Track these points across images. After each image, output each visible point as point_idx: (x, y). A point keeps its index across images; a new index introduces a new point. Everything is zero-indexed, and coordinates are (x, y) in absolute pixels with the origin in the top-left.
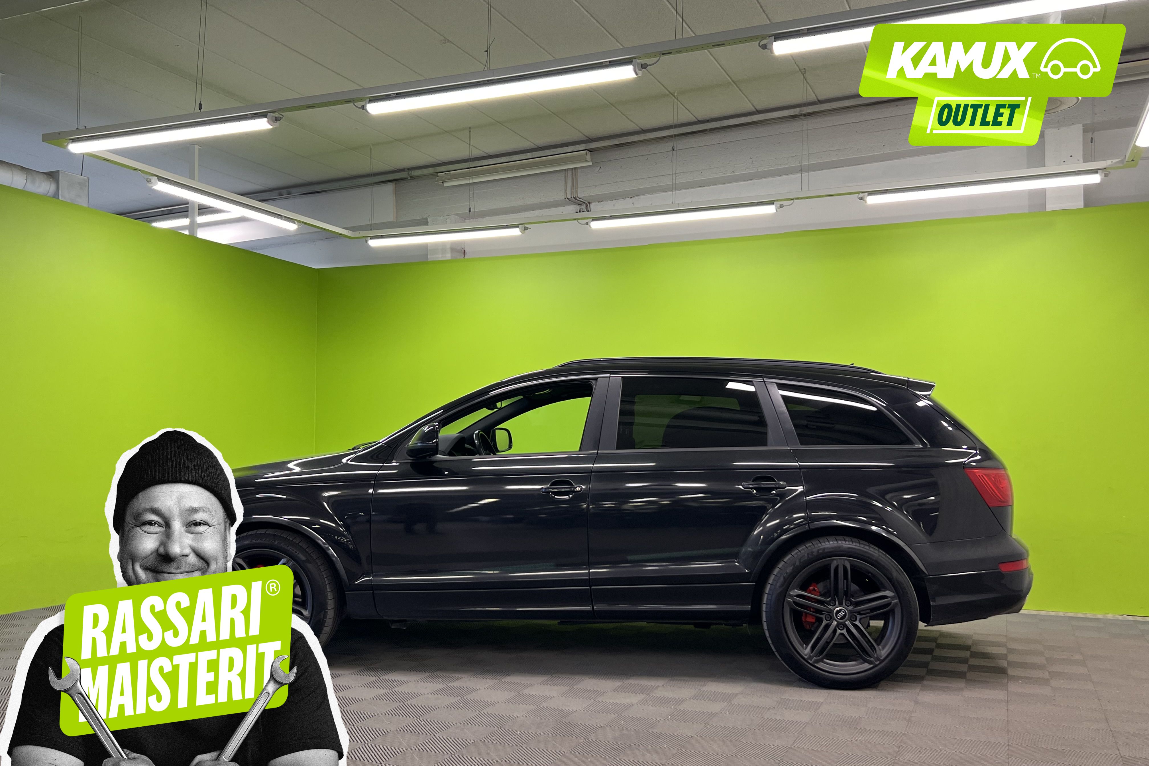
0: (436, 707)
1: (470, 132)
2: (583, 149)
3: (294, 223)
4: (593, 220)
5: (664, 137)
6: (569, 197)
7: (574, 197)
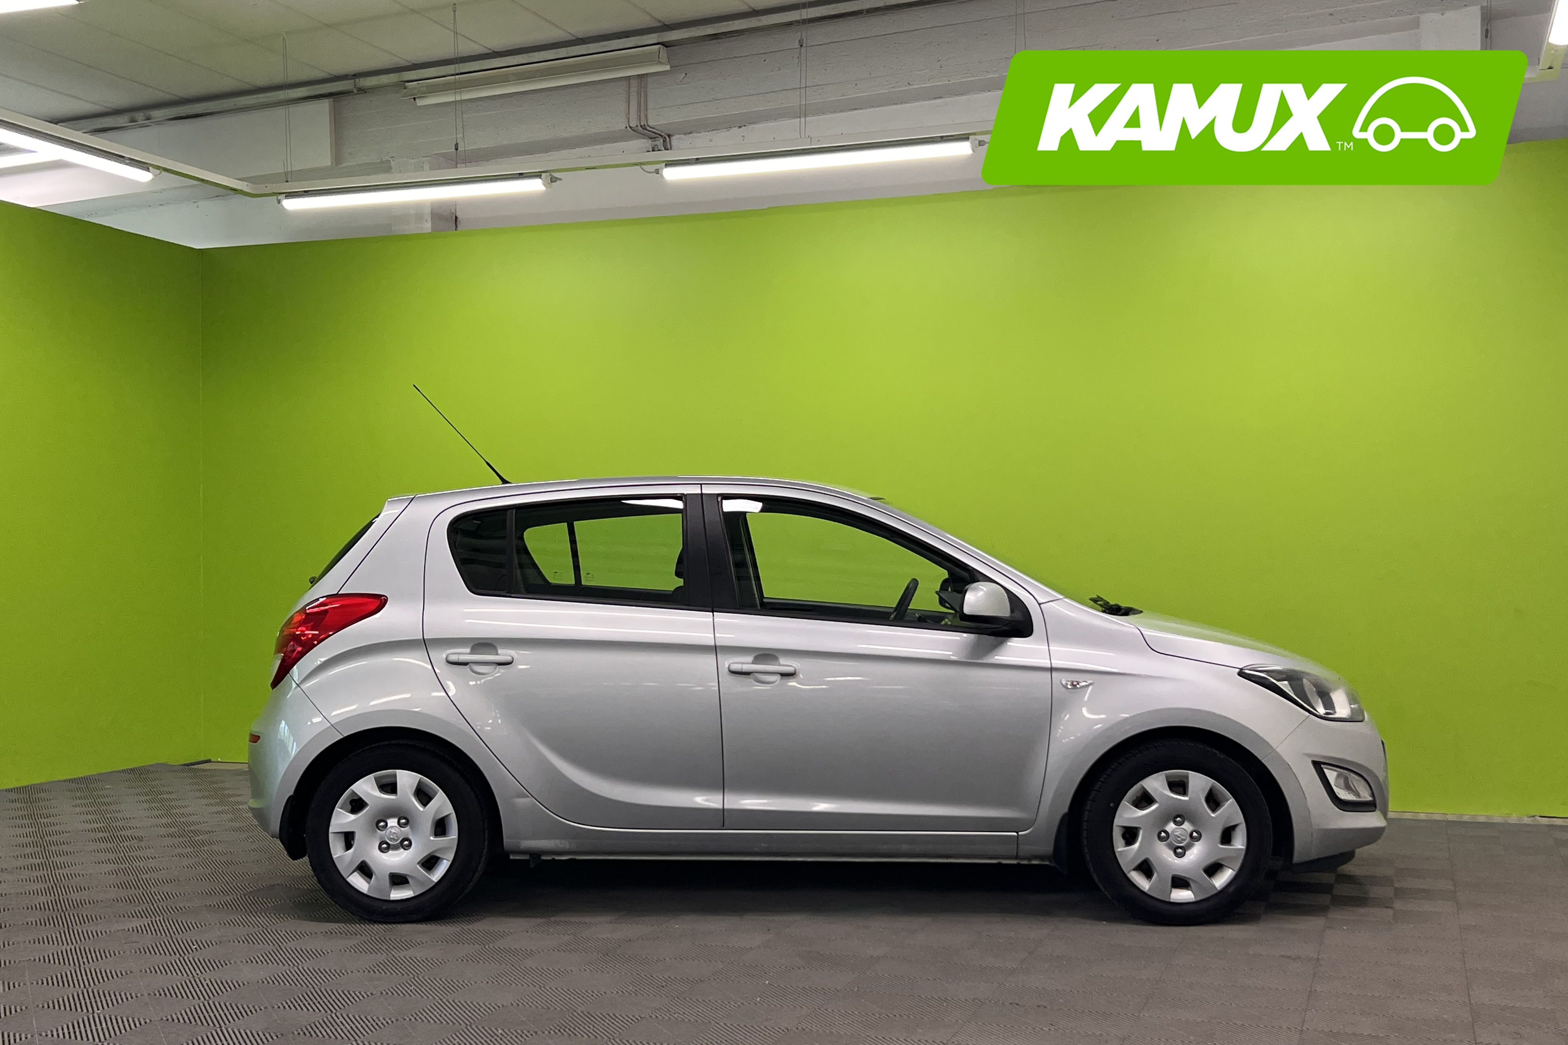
0: (369, 993)
1: (455, 11)
2: (653, 42)
3: (148, 170)
4: (666, 166)
5: (790, 24)
6: (633, 125)
7: (642, 124)
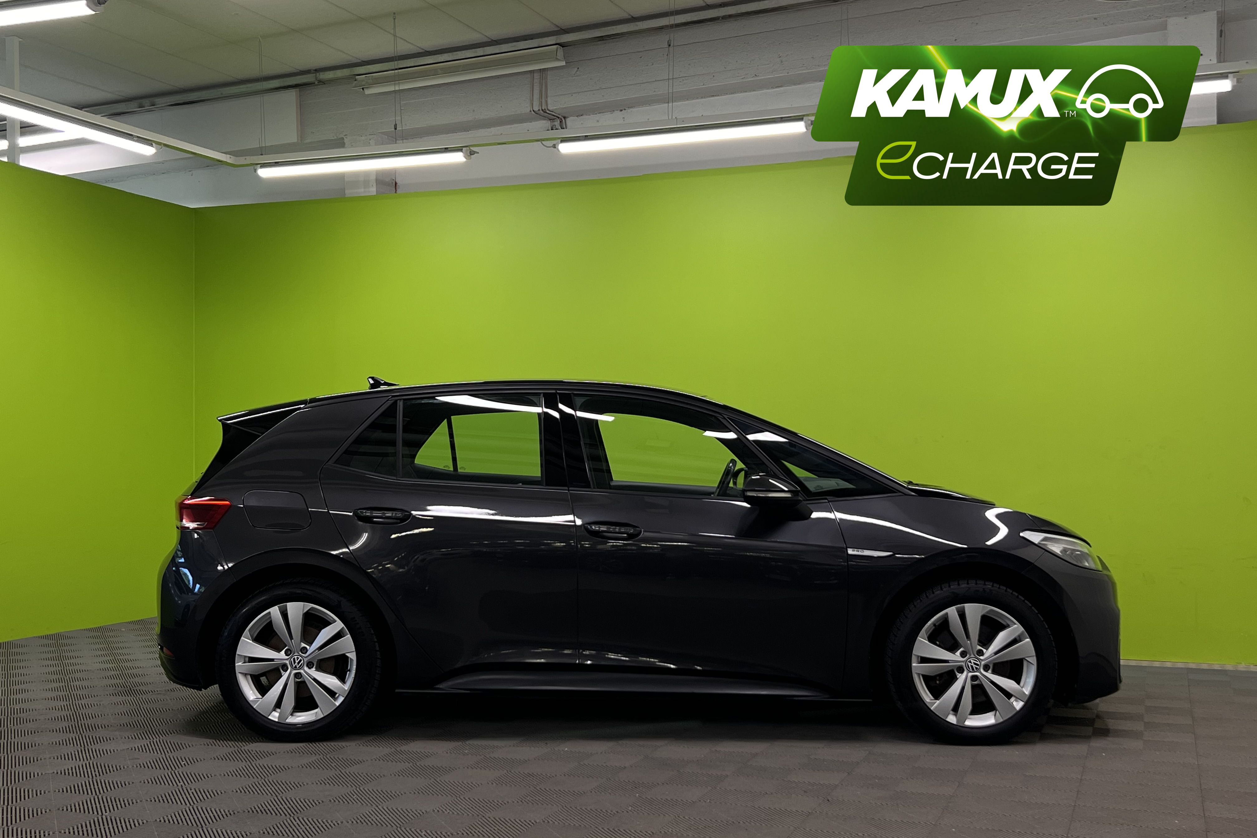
1: (394, 19)
2: (553, 43)
3: (153, 145)
4: (562, 141)
5: (661, 28)
6: (536, 109)
7: (543, 109)
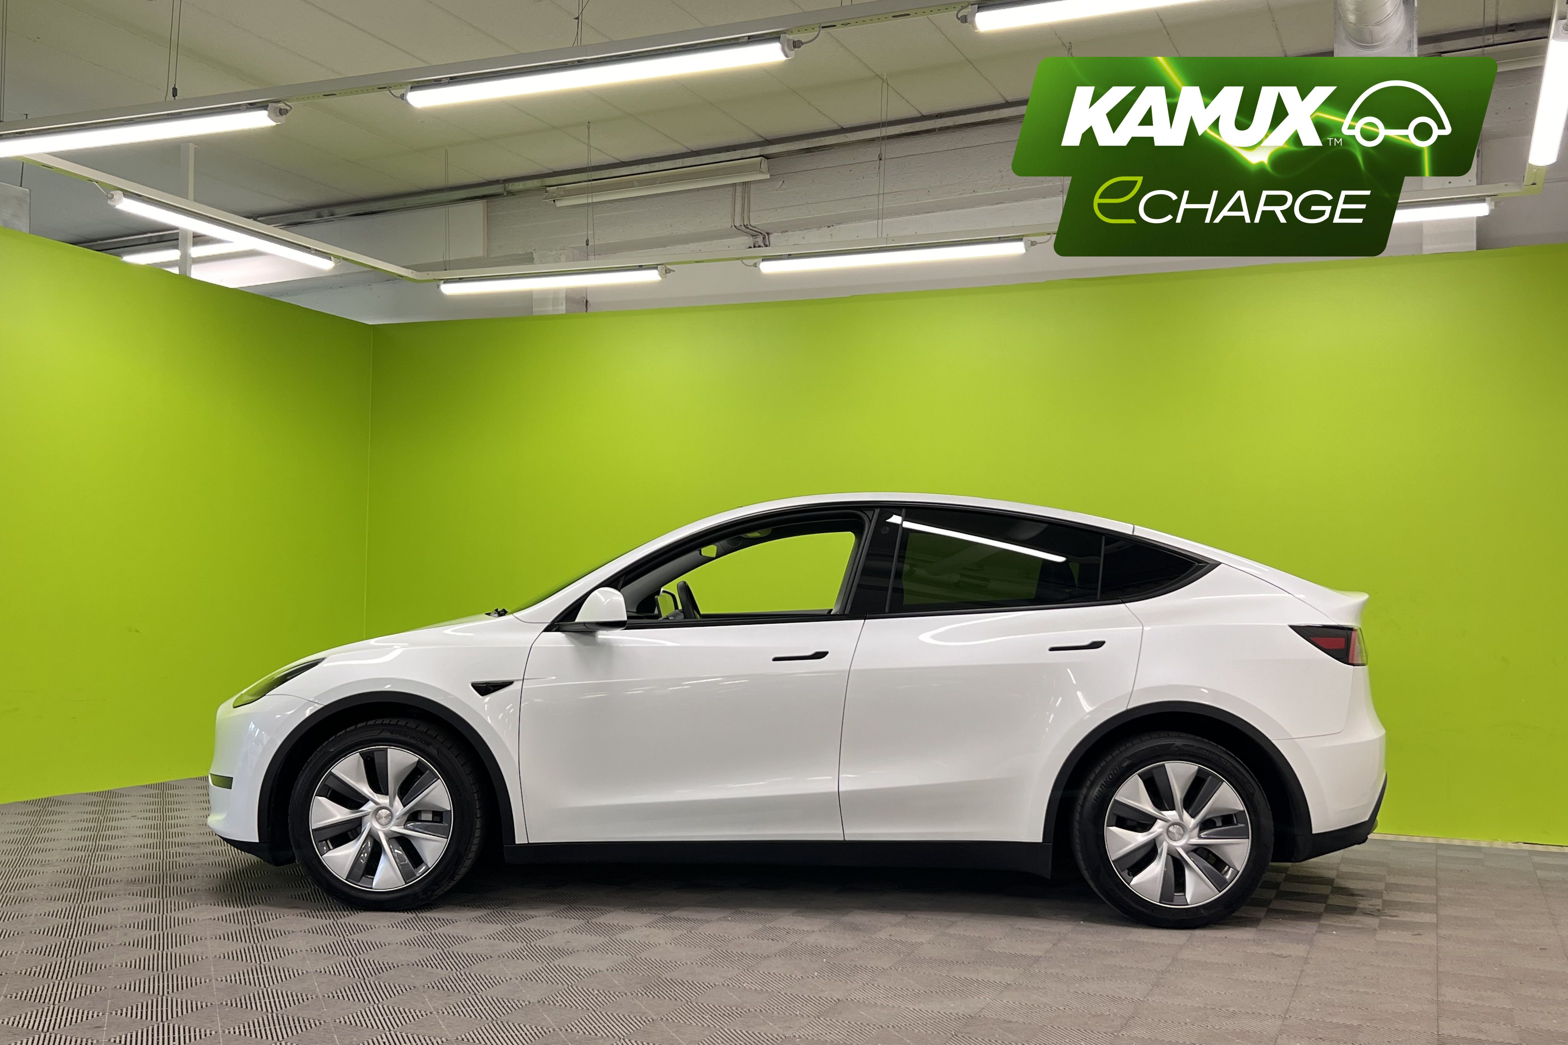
2: (756, 155)
3: (329, 259)
4: (763, 260)
5: (874, 139)
6: (737, 225)
7: (745, 224)
